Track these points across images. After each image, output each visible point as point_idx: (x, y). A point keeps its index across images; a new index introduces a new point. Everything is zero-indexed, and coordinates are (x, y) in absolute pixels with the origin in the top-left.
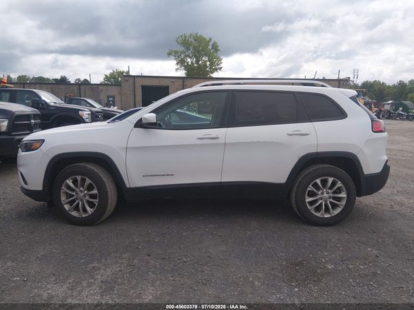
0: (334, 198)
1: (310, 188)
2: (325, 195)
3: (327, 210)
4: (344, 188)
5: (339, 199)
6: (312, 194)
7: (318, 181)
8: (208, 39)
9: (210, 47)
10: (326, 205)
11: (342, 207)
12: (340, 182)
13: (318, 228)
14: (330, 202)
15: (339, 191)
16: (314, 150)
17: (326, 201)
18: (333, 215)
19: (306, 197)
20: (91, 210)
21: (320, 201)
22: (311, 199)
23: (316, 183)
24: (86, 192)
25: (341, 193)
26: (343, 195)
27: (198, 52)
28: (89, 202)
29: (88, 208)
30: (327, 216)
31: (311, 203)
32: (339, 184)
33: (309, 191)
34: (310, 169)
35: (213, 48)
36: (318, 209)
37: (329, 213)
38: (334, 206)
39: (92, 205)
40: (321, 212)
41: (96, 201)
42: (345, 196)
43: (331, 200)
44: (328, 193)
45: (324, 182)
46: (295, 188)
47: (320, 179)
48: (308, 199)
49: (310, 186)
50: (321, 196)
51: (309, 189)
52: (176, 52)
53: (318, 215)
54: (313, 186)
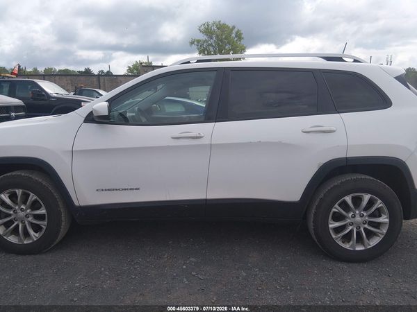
0: (371, 224)
1: (336, 208)
2: (357, 219)
3: (360, 240)
4: (385, 209)
5: (378, 225)
6: (338, 217)
7: (348, 199)
8: (231, 27)
9: (233, 35)
10: (359, 234)
11: (383, 236)
12: (379, 201)
13: (345, 266)
14: (365, 229)
15: (378, 213)
16: (342, 155)
17: (358, 228)
18: (369, 247)
19: (330, 221)
20: (37, 235)
21: (350, 228)
22: (337, 224)
23: (345, 202)
24: (28, 211)
25: (380, 216)
26: (384, 219)
27: (221, 41)
28: (32, 225)
29: (32, 232)
30: (360, 248)
31: (337, 230)
32: (379, 204)
33: (335, 213)
34: (337, 182)
35: (236, 36)
36: (347, 238)
37: (363, 244)
38: (370, 234)
39: (37, 228)
40: (351, 243)
41: (44, 224)
42: (387, 220)
43: (366, 226)
44: (362, 216)
45: (357, 201)
46: (315, 207)
47: (351, 196)
48: (333, 225)
49: (336, 206)
50: (352, 220)
51: (334, 210)
52: (198, 41)
53: (347, 246)
54: (339, 205)
